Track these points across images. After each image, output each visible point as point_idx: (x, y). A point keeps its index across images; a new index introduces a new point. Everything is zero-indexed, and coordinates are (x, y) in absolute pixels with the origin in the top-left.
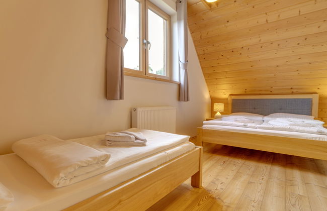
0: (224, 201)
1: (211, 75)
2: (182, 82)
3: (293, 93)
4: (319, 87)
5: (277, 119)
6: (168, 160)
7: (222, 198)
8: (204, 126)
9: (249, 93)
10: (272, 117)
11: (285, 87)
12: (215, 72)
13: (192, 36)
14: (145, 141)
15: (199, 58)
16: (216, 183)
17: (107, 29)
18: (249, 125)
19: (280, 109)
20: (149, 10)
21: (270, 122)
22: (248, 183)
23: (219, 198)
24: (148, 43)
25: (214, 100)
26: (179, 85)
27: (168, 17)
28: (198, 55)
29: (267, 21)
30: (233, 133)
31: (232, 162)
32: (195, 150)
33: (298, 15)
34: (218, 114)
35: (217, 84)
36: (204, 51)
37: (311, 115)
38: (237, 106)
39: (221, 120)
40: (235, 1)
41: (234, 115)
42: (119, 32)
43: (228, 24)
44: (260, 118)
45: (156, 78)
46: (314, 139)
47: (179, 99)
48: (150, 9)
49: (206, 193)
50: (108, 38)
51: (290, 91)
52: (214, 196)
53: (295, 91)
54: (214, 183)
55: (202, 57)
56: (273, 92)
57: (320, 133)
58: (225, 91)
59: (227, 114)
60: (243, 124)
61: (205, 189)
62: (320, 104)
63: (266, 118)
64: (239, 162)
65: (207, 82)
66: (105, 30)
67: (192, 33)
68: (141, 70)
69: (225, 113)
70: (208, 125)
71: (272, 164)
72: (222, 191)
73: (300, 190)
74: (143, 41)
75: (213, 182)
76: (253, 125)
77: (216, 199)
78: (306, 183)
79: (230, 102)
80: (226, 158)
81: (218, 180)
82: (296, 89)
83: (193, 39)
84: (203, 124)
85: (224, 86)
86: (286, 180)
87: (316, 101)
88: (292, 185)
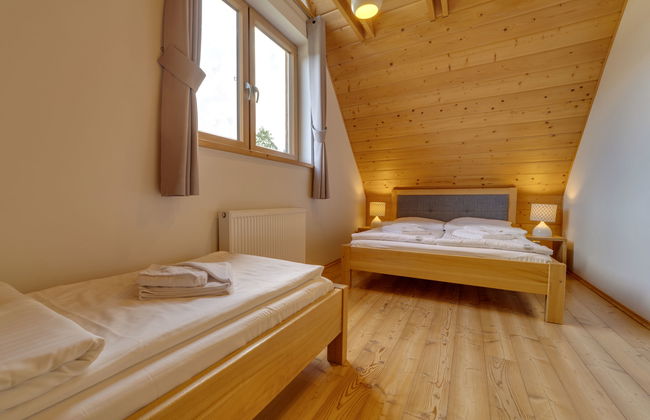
0: (386, 391)
1: (365, 155)
2: (317, 165)
3: (483, 187)
4: (518, 177)
5: (465, 227)
6: (274, 323)
7: (382, 384)
8: (352, 242)
9: (424, 185)
10: (456, 224)
11: (473, 177)
12: (371, 149)
13: (334, 85)
14: (228, 283)
15: (346, 127)
16: (373, 349)
17: (162, 48)
18: (425, 238)
19: (467, 211)
20: (256, 29)
21: (455, 233)
22: (427, 345)
23: (377, 385)
24: (254, 90)
25: (370, 197)
26: (313, 170)
27: (293, 49)
28: (345, 120)
29: (450, 67)
30: (399, 253)
31: (399, 304)
32: (332, 295)
33: (492, 61)
34: (377, 220)
35: (375, 171)
37: (507, 220)
38: (407, 207)
39: (381, 231)
40: (403, 30)
41: (400, 222)
42: (186, 55)
43: (392, 69)
44: (439, 226)
45: (269, 156)
46: (519, 260)
47: (312, 195)
48: (259, 28)
49: (354, 372)
50: (163, 67)
51: (479, 183)
52: (368, 381)
53: (486, 182)
54: (369, 351)
55: (351, 123)
56: (458, 184)
57: (528, 250)
59: (389, 220)
60: (414, 237)
61: (351, 367)
62: (519, 203)
63: (448, 226)
64: (410, 302)
65: (359, 167)
66: (157, 51)
67: (335, 80)
68: (242, 140)
69: (386, 219)
70: (359, 241)
71: (459, 304)
72: (382, 366)
73: (504, 351)
74: (245, 85)
75: (367, 349)
76: (430, 238)
77: (371, 387)
78: (512, 336)
79: (394, 200)
80: (389, 297)
81: (375, 342)
82: (487, 179)
83: (336, 92)
84: (351, 239)
85: (385, 173)
86: (483, 331)
87: (513, 199)
88: (491, 342)
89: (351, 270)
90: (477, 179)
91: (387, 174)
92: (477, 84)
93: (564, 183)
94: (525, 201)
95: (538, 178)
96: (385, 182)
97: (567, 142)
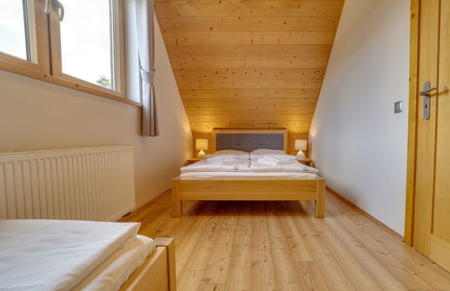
1: (191, 102)
2: (146, 104)
3: (270, 128)
4: (288, 123)
5: (264, 156)
8: (182, 175)
9: (234, 127)
10: (257, 154)
11: (264, 122)
12: (196, 97)
13: (164, 37)
15: (175, 75)
18: (241, 167)
21: (259, 161)
25: (196, 135)
26: (141, 109)
28: (174, 70)
29: (252, 42)
31: (224, 226)
33: (277, 43)
34: (202, 153)
35: (199, 114)
36: (181, 64)
37: (283, 150)
39: (206, 163)
40: (220, 2)
41: (219, 154)
43: (211, 33)
44: (246, 156)
45: (79, 86)
47: (141, 133)
51: (268, 126)
53: (271, 126)
55: (181, 73)
56: (255, 126)
57: (306, 171)
58: (208, 125)
59: (211, 153)
60: (232, 167)
65: (186, 111)
67: (164, 32)
69: (209, 152)
70: (188, 173)
73: (304, 253)
76: (244, 167)
79: (214, 138)
82: (272, 124)
83: (165, 43)
84: (180, 172)
85: (207, 116)
86: (287, 237)
87: (286, 136)
88: (294, 246)
89: (181, 201)
90: (266, 124)
91: (208, 118)
92: (268, 58)
93: (309, 127)
94: (292, 138)
95: (298, 124)
96: (207, 124)
97: (311, 104)
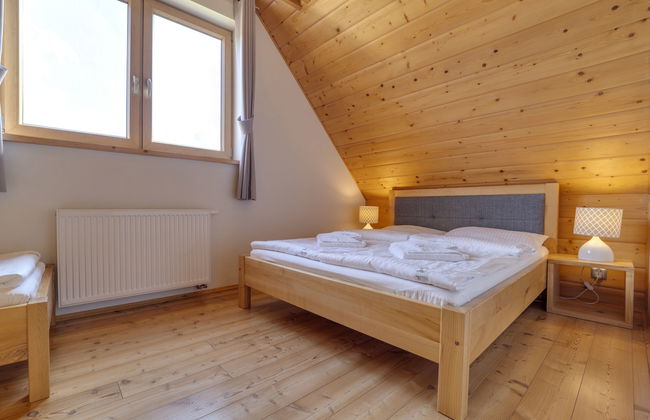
1: (349, 149)
3: (506, 183)
9: (426, 184)
11: (487, 170)
12: (351, 142)
13: (292, 70)
15: (319, 116)
20: (155, 16)
27: (225, 34)
28: (315, 109)
29: (406, 17)
36: (320, 98)
43: (341, 36)
45: (147, 152)
51: (500, 179)
53: (509, 177)
55: (322, 112)
56: (469, 181)
57: (421, 280)
65: (347, 164)
67: (290, 63)
68: (129, 137)
69: (379, 225)
79: (392, 204)
82: (510, 172)
83: (294, 75)
87: (552, 200)
90: (494, 173)
